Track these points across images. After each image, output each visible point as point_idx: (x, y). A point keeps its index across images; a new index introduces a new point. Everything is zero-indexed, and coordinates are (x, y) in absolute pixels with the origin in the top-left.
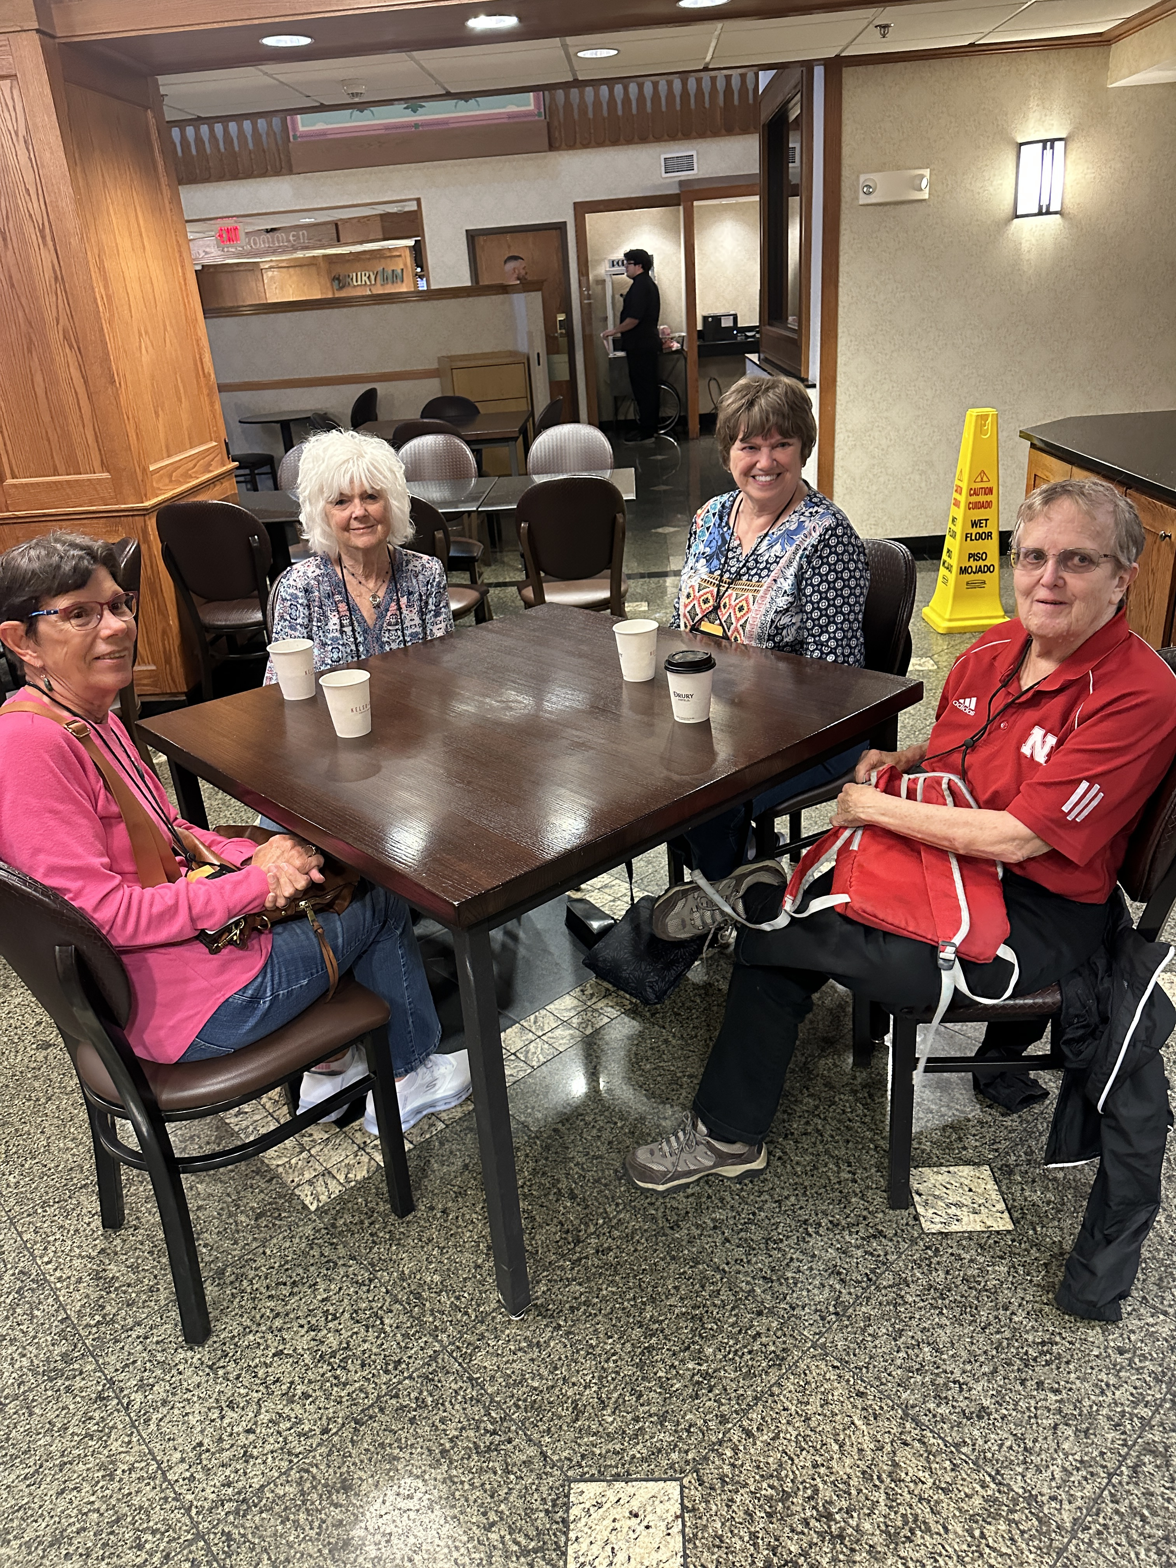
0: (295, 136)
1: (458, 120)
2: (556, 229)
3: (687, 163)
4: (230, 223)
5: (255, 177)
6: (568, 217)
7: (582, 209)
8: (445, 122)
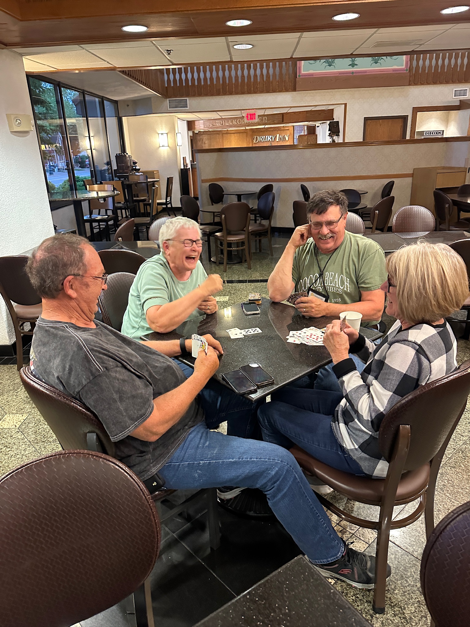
0: (299, 76)
1: (370, 71)
2: (402, 118)
3: (464, 93)
4: (252, 112)
5: (277, 92)
6: (409, 113)
7: (416, 110)
8: (365, 72)
